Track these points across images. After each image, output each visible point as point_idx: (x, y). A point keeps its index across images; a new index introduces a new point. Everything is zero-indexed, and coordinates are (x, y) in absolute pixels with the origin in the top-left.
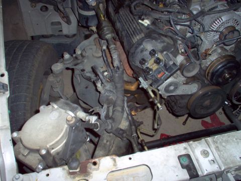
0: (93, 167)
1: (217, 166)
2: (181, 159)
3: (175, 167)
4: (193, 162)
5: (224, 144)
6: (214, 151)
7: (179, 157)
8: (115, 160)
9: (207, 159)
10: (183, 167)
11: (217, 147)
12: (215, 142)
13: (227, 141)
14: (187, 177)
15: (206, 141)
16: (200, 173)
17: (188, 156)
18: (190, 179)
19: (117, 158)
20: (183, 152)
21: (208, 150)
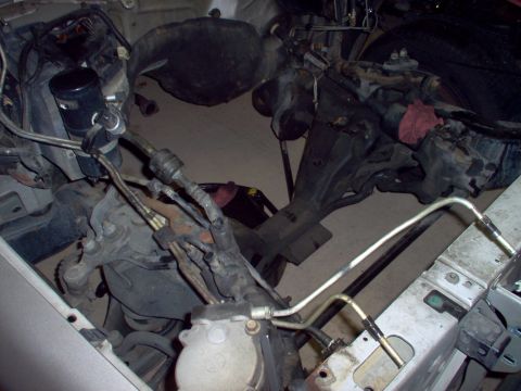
0: (325, 380)
1: (478, 287)
2: (430, 301)
3: (430, 316)
4: (447, 298)
5: (465, 254)
6: (459, 268)
7: (426, 300)
8: (347, 354)
9: (460, 284)
10: (440, 310)
11: (460, 261)
12: (453, 257)
13: (465, 248)
14: (454, 320)
15: (440, 261)
16: (465, 307)
17: (435, 293)
18: (460, 319)
19: (348, 349)
20: (426, 292)
21: (452, 271)
